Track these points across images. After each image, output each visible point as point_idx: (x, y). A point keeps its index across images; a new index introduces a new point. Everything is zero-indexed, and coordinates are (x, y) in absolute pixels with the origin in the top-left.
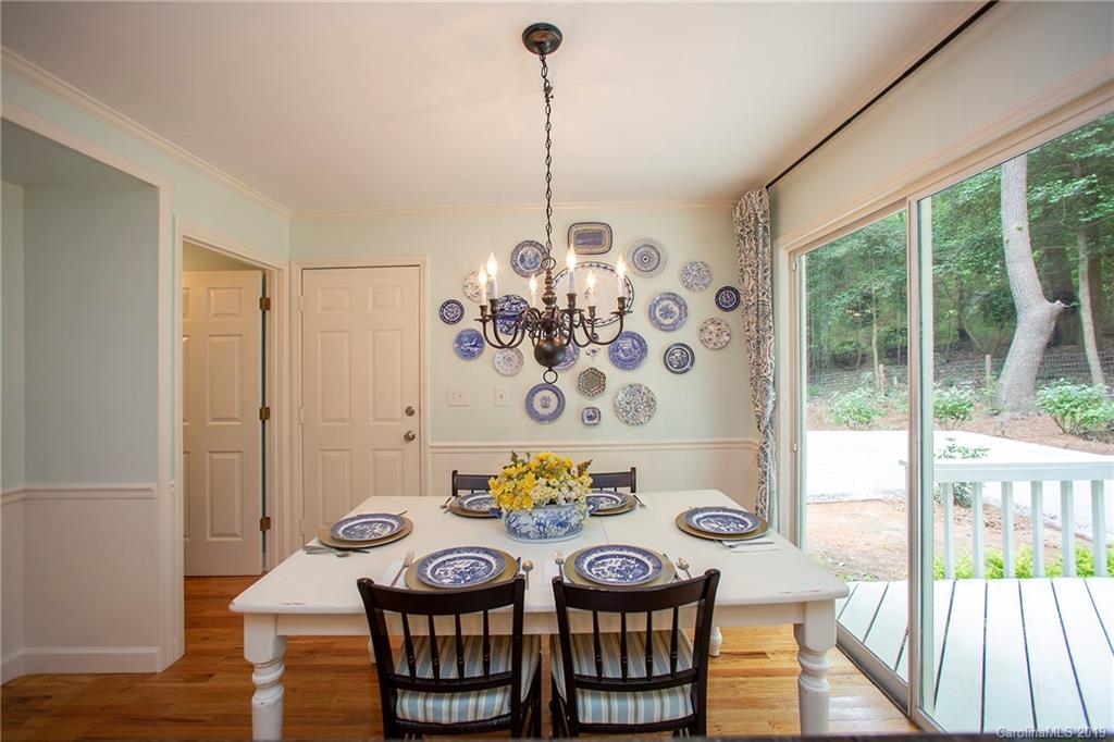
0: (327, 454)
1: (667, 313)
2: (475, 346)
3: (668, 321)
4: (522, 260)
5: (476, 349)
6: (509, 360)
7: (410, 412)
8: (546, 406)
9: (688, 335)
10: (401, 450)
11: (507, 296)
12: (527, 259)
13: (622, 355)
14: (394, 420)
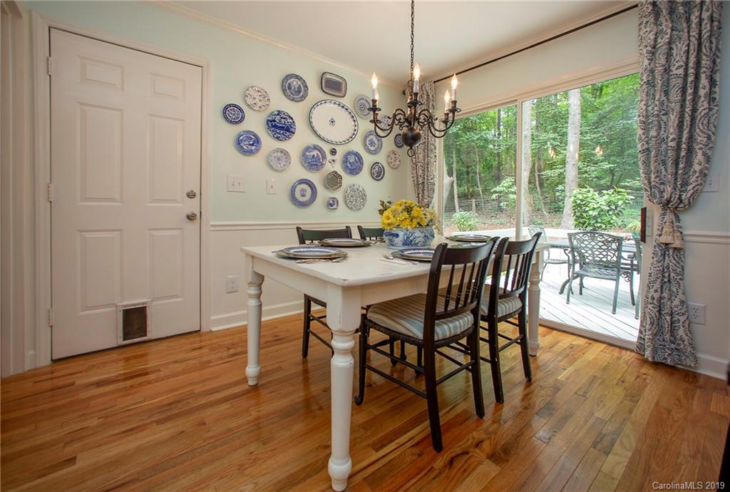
0: (87, 235)
1: (372, 143)
2: (252, 145)
3: (372, 148)
4: (290, 88)
5: (253, 148)
6: (279, 159)
7: (191, 195)
8: (303, 196)
9: (381, 158)
10: (181, 229)
11: (279, 111)
12: (293, 88)
13: (349, 165)
14: (175, 201)
